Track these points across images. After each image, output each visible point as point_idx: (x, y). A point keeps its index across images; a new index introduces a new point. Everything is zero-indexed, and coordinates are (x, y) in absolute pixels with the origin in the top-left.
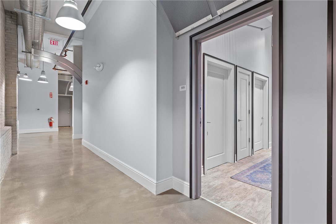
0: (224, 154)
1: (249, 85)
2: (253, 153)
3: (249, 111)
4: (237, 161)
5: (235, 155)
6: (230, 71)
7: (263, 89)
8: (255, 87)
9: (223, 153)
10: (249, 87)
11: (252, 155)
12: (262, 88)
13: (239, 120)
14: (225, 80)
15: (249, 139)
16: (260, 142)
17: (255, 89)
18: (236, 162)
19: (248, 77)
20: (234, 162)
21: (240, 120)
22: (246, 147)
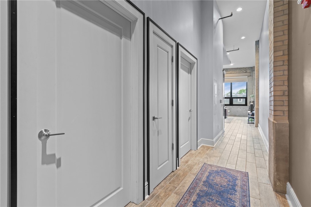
0: (121, 189)
1: (172, 61)
2: (177, 164)
3: (173, 101)
4: (149, 194)
5: (146, 183)
6: (135, 24)
7: (191, 74)
8: (181, 68)
9: (119, 188)
10: (172, 64)
11: (176, 169)
12: (190, 72)
13: (154, 118)
14: (123, 39)
15: (173, 145)
16: (188, 142)
17: (181, 71)
18: (147, 197)
19: (170, 48)
20: (144, 199)
21: (156, 117)
22: (168, 160)
